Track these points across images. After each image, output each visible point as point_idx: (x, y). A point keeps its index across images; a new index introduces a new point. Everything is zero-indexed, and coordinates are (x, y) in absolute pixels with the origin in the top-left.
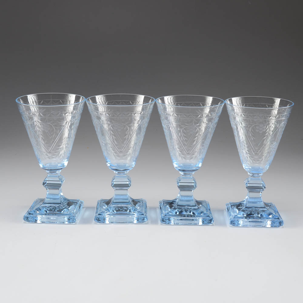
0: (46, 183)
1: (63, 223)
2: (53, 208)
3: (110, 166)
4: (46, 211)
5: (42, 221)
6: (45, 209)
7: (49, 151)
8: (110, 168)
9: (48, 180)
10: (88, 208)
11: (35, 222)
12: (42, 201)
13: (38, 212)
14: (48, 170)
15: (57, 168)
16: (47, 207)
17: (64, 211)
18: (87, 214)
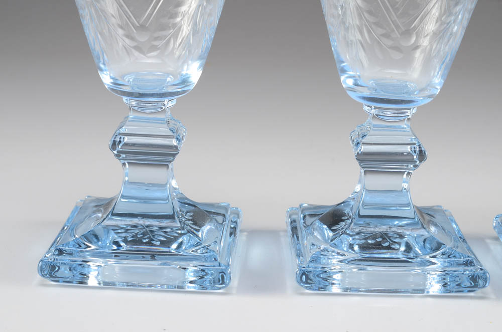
0: (120, 142)
1: (182, 288)
2: (144, 234)
3: (356, 84)
4: (116, 243)
5: (107, 280)
6: (113, 236)
7: (141, 23)
9: (127, 131)
10: (255, 233)
11: (81, 283)
12: (105, 205)
13: (93, 247)
14: (130, 94)
15: (164, 91)
16: (121, 228)
17: (181, 243)
18: (258, 253)
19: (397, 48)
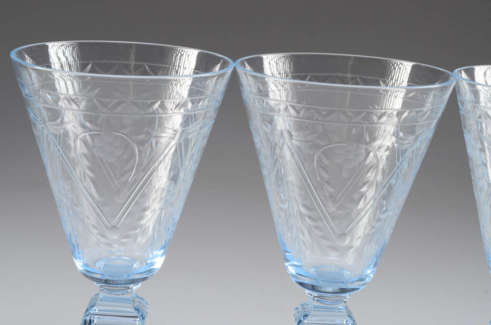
7: (112, 224)
8: (294, 280)
9: (97, 312)
15: (132, 277)
19: (333, 248)
